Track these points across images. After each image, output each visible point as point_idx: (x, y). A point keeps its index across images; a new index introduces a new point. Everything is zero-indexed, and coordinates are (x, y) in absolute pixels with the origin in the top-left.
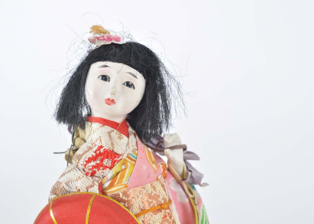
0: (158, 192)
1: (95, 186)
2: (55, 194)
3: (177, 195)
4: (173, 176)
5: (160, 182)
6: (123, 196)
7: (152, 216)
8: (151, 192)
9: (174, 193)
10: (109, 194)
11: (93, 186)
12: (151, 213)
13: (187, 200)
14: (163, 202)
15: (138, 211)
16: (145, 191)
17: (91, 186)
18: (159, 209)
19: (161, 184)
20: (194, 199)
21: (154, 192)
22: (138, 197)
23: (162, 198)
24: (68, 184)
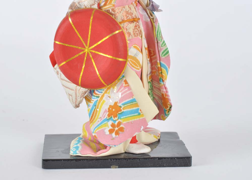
0: (132, 11)
1: (95, 4)
2: (72, 9)
3: (143, 16)
4: (141, 5)
5: (134, 6)
6: (112, 11)
7: (128, 24)
8: (128, 11)
9: (142, 16)
10: (103, 10)
11: (94, 5)
12: (128, 23)
13: (149, 20)
14: (135, 17)
15: (121, 21)
16: (125, 10)
17: (93, 5)
18: (133, 21)
19: (134, 7)
20: (153, 19)
21: (130, 11)
22: (121, 12)
23: (134, 15)
24: (79, 3)
